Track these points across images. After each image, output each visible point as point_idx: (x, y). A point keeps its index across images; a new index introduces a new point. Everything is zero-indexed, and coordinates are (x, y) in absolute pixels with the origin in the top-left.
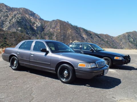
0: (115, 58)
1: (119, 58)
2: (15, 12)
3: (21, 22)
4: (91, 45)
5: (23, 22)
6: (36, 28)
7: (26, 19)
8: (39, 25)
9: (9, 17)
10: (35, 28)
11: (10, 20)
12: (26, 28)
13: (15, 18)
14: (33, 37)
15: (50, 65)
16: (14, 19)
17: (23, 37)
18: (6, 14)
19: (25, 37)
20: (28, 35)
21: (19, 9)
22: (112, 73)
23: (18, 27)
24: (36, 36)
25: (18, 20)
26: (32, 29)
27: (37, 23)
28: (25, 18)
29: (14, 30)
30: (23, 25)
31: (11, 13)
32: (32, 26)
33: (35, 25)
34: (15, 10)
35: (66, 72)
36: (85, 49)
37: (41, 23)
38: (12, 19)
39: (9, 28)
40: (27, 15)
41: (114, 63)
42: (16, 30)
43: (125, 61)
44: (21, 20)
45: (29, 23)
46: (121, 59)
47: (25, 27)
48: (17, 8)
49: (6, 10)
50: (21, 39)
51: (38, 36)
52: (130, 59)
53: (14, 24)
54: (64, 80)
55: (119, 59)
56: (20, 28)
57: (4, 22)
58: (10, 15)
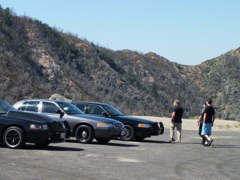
0: (140, 125)
1: (144, 126)
4: (103, 106)
35: (84, 133)
46: (147, 127)
54: (83, 141)
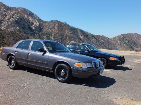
2: (14, 12)
3: (19, 21)
4: (87, 45)
5: (21, 21)
6: (35, 28)
7: (25, 18)
8: (37, 25)
9: (8, 16)
10: (33, 28)
11: (8, 20)
12: (24, 28)
13: (14, 18)
14: (31, 36)
15: (47, 64)
16: (12, 18)
17: (21, 37)
18: (4, 13)
19: (23, 36)
20: (26, 35)
21: (18, 9)
22: (107, 73)
23: (16, 27)
24: (35, 36)
25: (16, 20)
26: (30, 29)
27: (36, 23)
28: (23, 17)
29: (12, 29)
30: (21, 25)
31: (10, 13)
32: (30, 26)
33: (34, 25)
34: (13, 10)
36: (82, 50)
37: (39, 23)
38: (10, 18)
39: (7, 27)
40: (25, 15)
41: (109, 64)
42: (15, 29)
43: (120, 61)
44: (19, 20)
45: (27, 23)
46: (116, 60)
47: (24, 26)
48: (15, 8)
49: (5, 10)
50: (19, 38)
51: (36, 36)
52: (124, 59)
53: (12, 24)
54: (61, 79)
55: (113, 59)
56: (18, 28)
57: (2, 22)
58: (8, 15)
